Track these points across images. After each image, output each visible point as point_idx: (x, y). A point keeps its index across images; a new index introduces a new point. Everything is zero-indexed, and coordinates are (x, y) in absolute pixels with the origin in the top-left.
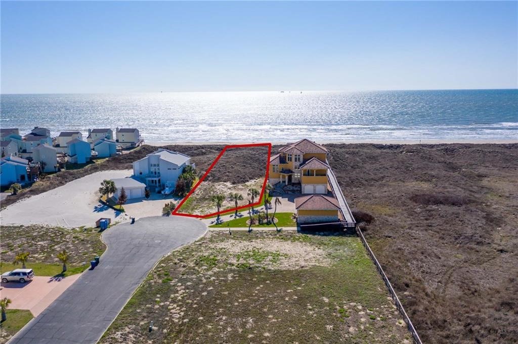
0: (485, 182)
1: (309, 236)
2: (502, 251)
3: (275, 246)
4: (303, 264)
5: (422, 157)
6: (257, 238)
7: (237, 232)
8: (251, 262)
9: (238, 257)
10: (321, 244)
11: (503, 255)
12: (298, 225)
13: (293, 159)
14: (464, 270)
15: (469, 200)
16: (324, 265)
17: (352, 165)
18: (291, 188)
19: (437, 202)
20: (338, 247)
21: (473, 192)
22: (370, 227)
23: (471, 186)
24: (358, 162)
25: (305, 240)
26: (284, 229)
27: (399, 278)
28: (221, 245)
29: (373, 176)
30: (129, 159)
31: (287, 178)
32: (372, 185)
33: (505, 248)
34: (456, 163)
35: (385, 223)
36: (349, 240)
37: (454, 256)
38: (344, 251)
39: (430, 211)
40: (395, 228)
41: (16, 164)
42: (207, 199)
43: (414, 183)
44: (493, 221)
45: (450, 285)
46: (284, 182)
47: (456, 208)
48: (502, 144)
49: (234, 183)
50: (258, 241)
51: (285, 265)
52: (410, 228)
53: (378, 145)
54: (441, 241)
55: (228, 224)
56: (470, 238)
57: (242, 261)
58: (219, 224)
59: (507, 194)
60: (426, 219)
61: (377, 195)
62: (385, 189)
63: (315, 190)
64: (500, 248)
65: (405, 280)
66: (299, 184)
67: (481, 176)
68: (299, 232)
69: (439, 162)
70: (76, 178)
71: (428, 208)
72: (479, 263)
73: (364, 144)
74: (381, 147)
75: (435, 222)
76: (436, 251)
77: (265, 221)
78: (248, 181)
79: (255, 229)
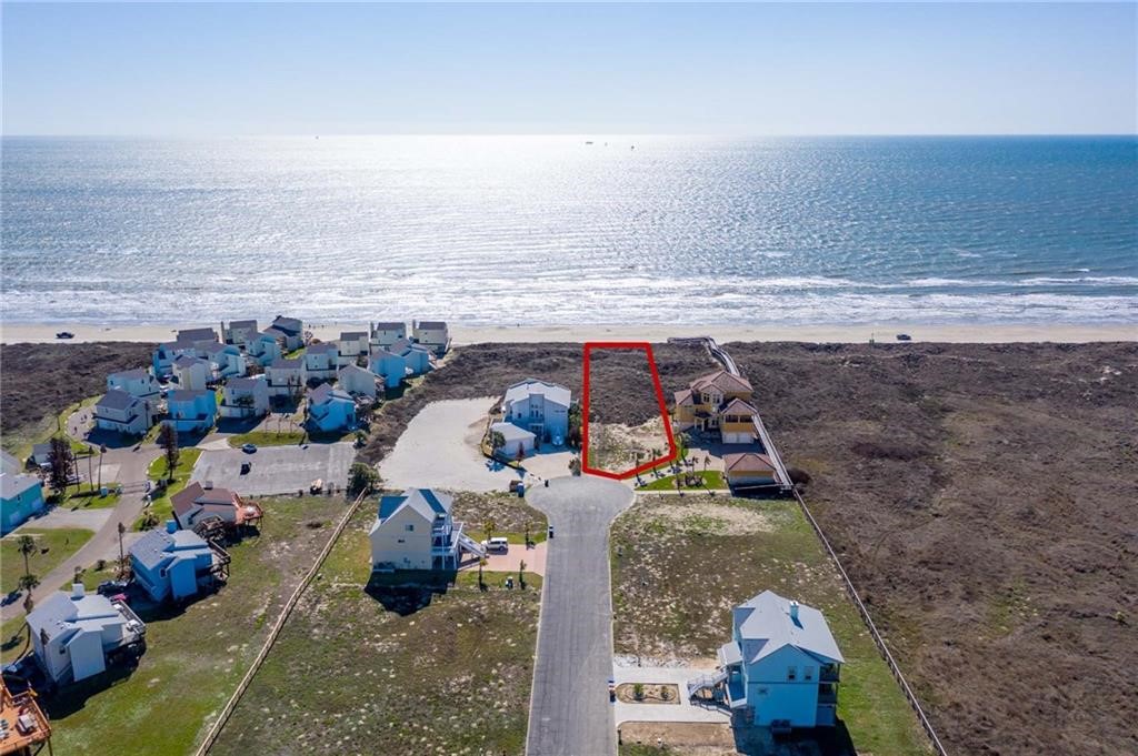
0: (948, 422)
1: (746, 500)
2: (937, 516)
3: (714, 511)
4: (748, 530)
5: (873, 374)
6: (691, 502)
7: (668, 496)
8: (698, 528)
9: (683, 523)
10: (759, 509)
11: (937, 520)
12: (731, 487)
13: (711, 400)
14: (895, 535)
15: (920, 452)
16: (768, 530)
17: (775, 390)
18: (708, 435)
19: (883, 455)
20: (777, 513)
21: (929, 438)
22: (807, 488)
23: (928, 429)
24: (783, 384)
25: (742, 505)
26: (717, 491)
27: (837, 542)
28: (660, 511)
29: (805, 411)
30: (453, 376)
31: (703, 423)
32: (805, 427)
33: (941, 513)
34: (918, 384)
35: (823, 484)
36: (787, 504)
37: (889, 520)
38: (783, 517)
39: (873, 468)
40: (834, 489)
41: (344, 401)
42: (608, 451)
43: (857, 423)
44: (939, 480)
45: (881, 548)
46: (699, 427)
47: (902, 463)
48: (993, 345)
49: (630, 425)
50: (694, 505)
51: (731, 531)
52: (849, 490)
53: (808, 344)
54: (880, 505)
55: (654, 486)
56: (908, 503)
57: (688, 528)
58: (644, 486)
59: (968, 442)
60: (868, 479)
61: (812, 443)
62: (822, 434)
63: (738, 439)
64: (935, 512)
65: (842, 544)
66: (718, 430)
67: (946, 410)
68: (733, 495)
69: (895, 384)
70: (413, 416)
71: (872, 464)
72: (913, 527)
73: (787, 343)
74: (812, 348)
75: (877, 482)
76: (874, 515)
77: (693, 482)
78: (645, 421)
79: (685, 492)
